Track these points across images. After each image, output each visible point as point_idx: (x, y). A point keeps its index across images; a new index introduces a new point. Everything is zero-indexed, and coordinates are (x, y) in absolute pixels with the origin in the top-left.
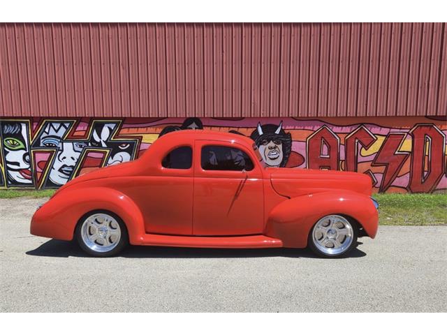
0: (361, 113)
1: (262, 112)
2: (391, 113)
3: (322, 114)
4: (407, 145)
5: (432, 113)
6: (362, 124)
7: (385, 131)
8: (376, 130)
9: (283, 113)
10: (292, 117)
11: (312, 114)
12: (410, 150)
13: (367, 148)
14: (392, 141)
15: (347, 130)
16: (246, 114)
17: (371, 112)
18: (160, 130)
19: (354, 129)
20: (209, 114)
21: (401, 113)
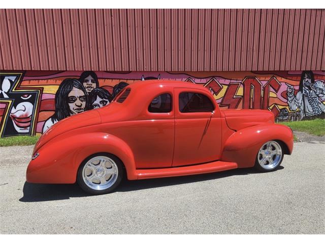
0: (213, 69)
1: (145, 67)
2: (232, 69)
3: (188, 69)
4: (240, 92)
5: (255, 69)
6: (214, 77)
7: (227, 82)
8: (222, 81)
9: (161, 69)
10: (167, 72)
11: (181, 69)
12: (242, 95)
13: (216, 93)
14: (232, 88)
15: (204, 81)
16: (133, 69)
17: (219, 69)
18: (59, 82)
19: (208, 80)
20: (103, 68)
21: (237, 69)
